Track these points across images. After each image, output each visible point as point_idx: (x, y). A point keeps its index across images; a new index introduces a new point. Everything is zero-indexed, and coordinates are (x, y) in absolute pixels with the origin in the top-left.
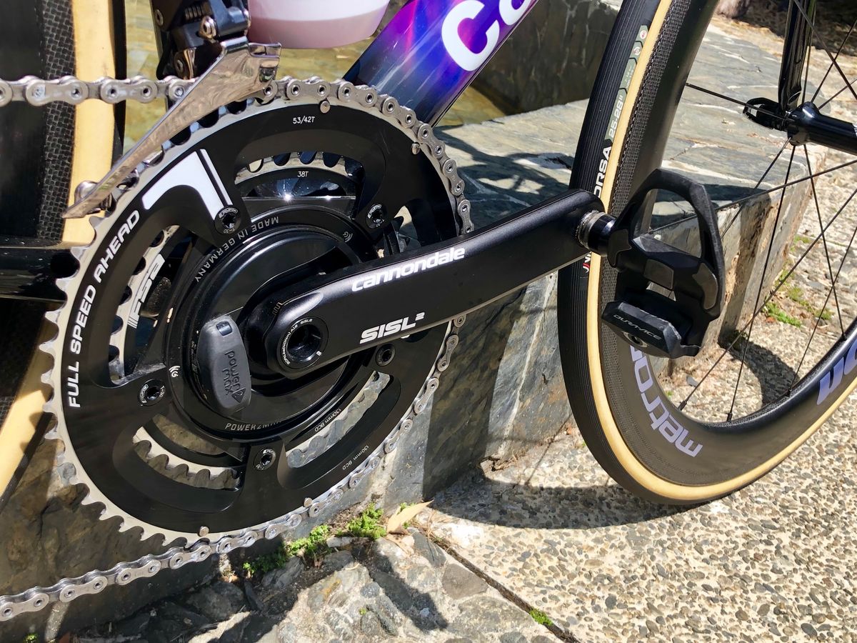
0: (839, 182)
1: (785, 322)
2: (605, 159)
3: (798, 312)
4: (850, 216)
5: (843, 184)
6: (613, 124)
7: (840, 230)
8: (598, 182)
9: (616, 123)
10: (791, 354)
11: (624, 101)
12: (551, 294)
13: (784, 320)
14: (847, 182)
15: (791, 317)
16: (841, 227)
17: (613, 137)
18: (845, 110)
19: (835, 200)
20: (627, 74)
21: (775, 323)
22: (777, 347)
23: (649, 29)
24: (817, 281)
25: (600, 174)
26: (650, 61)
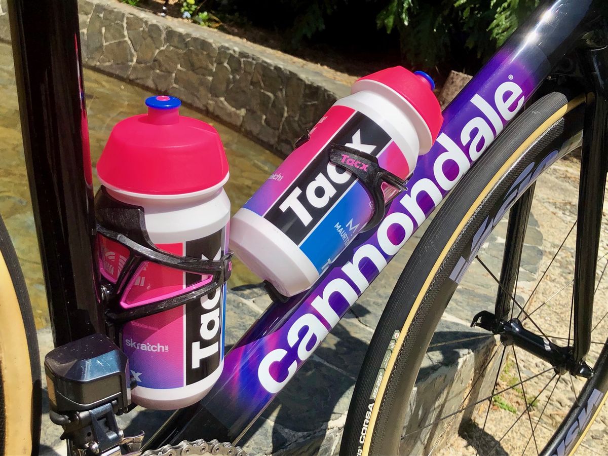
0: (550, 277)
1: (505, 409)
2: (369, 411)
3: (515, 399)
4: (556, 309)
5: (553, 279)
6: (375, 390)
7: (548, 322)
8: (364, 425)
9: (377, 389)
10: (508, 440)
11: (383, 376)
12: (336, 447)
13: (504, 407)
14: (556, 277)
15: (510, 405)
16: (549, 319)
17: (375, 397)
18: (557, 210)
19: (546, 294)
20: (386, 359)
21: (498, 410)
22: (498, 433)
23: (400, 332)
24: (529, 369)
25: (366, 420)
26: (401, 348)
